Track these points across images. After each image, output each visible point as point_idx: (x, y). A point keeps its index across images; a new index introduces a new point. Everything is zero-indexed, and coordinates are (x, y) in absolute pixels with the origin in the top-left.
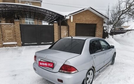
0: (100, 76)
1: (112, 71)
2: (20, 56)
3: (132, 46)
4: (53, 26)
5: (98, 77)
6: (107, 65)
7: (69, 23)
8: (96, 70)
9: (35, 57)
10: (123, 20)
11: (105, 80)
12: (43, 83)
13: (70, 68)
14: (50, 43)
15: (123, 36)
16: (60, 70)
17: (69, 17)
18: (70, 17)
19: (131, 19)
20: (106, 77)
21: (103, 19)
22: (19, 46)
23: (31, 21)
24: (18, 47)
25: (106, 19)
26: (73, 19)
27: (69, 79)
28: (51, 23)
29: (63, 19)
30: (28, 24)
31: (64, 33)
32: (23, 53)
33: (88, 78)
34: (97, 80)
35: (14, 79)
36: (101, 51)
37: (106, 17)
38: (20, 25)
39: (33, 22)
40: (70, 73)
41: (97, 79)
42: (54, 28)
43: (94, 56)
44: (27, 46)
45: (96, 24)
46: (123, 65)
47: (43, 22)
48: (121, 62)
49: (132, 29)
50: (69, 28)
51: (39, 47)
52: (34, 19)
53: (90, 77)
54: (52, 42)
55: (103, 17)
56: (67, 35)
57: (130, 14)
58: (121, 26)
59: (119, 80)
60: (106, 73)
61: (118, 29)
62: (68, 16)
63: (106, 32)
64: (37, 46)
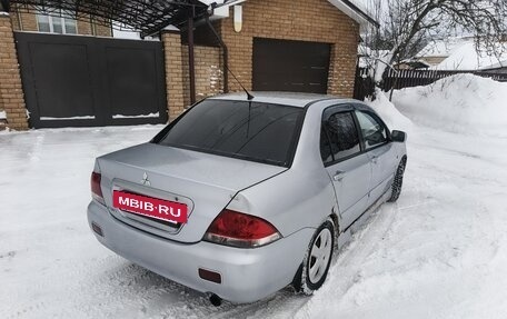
0: (352, 245)
1: (395, 228)
2: (22, 171)
3: (457, 133)
4: (162, 44)
5: (347, 252)
6: (378, 203)
7: (226, 38)
8: (342, 225)
9: (96, 178)
10: (432, 32)
11: (371, 262)
12: (134, 283)
13: (252, 223)
14: (151, 115)
15: (425, 95)
16: (210, 235)
17: (226, 7)
18: (232, 9)
19: (459, 28)
20: (375, 249)
21: (358, 25)
22: (18, 129)
23: (63, 22)
24: (14, 132)
25: (370, 27)
26: (244, 19)
27: (243, 266)
28: (150, 32)
29: (201, 18)
30: (52, 32)
31: (208, 76)
32: (35, 158)
33: (314, 259)
34: (344, 264)
35: (7, 271)
36: (361, 152)
37: (370, 19)
38: (15, 35)
39: (74, 23)
40: (249, 246)
41: (342, 257)
42: (167, 53)
43: (338, 173)
44: (51, 130)
45: (330, 46)
46: (432, 201)
47: (116, 25)
48: (421, 193)
49: (459, 69)
50: (225, 56)
51: (106, 134)
52: (77, 10)
53: (321, 253)
54: (157, 115)
55: (360, 18)
56: (218, 86)
57: (457, 12)
58: (418, 55)
59: (421, 260)
60: (371, 235)
61: (407, 67)
62: (222, 5)
63: (364, 76)
64: (97, 130)
